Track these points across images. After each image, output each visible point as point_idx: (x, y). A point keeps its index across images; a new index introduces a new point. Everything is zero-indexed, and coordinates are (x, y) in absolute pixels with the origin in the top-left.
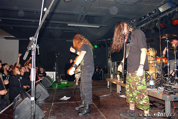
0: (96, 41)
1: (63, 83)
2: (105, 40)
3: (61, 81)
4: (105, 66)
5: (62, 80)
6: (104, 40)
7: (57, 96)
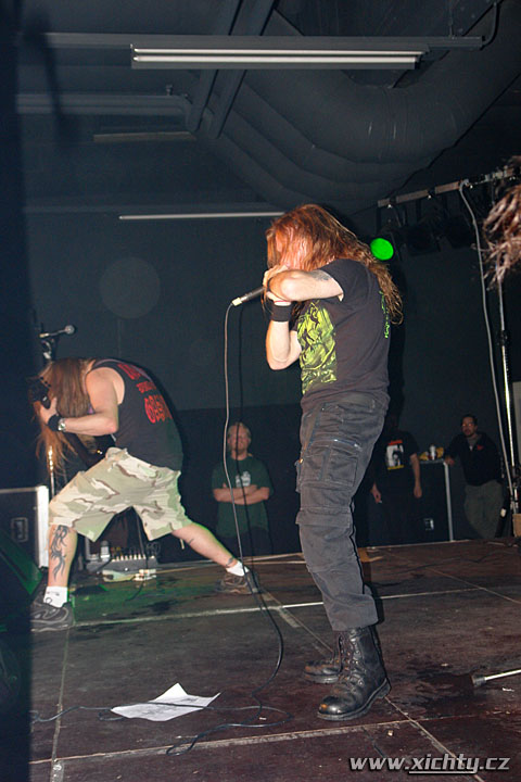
0: (381, 203)
1: (118, 577)
2: (465, 188)
3: (106, 565)
4: (468, 423)
5: (105, 556)
6: (454, 186)
7: (84, 690)
